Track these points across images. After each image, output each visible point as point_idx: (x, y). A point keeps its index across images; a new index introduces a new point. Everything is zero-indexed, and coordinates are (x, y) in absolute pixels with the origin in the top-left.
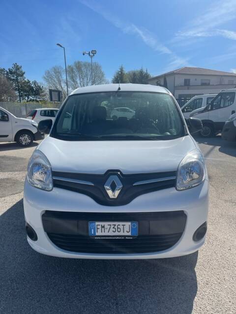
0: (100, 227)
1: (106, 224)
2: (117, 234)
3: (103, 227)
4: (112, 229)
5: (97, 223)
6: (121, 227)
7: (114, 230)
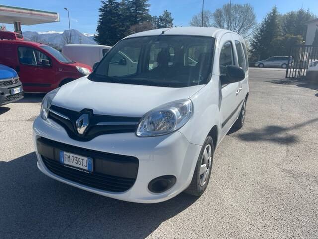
0: (66, 157)
1: (71, 155)
2: (78, 166)
3: (69, 157)
4: (75, 161)
5: (65, 153)
6: (81, 160)
7: (76, 162)
